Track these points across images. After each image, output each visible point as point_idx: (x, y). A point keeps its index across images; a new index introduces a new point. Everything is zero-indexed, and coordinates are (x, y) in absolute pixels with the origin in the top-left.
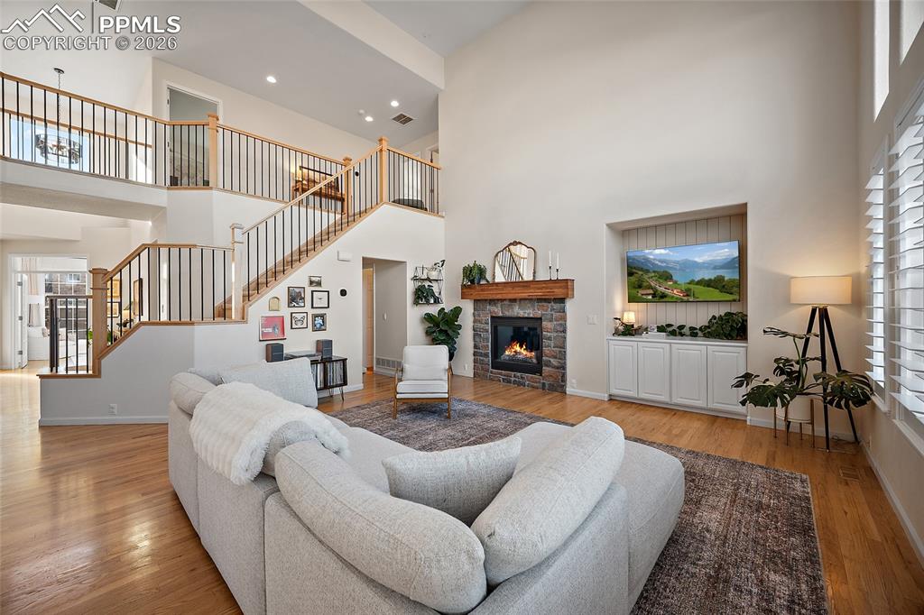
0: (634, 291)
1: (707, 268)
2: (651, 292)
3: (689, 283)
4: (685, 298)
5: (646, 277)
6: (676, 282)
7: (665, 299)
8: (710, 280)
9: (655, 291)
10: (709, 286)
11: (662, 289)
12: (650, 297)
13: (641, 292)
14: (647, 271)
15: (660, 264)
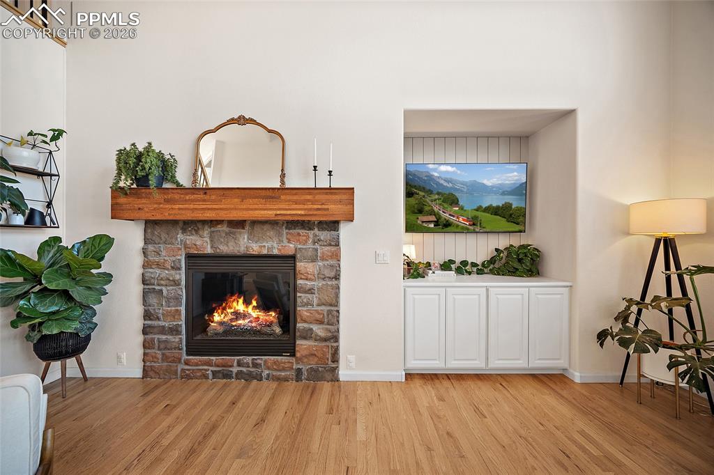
0: (413, 217)
1: (496, 193)
2: (433, 218)
3: (477, 210)
4: (471, 228)
5: (428, 199)
6: (462, 208)
7: (449, 229)
8: (498, 207)
9: (439, 217)
10: (496, 214)
11: (446, 216)
12: (432, 225)
13: (422, 218)
14: (430, 192)
15: (445, 184)
